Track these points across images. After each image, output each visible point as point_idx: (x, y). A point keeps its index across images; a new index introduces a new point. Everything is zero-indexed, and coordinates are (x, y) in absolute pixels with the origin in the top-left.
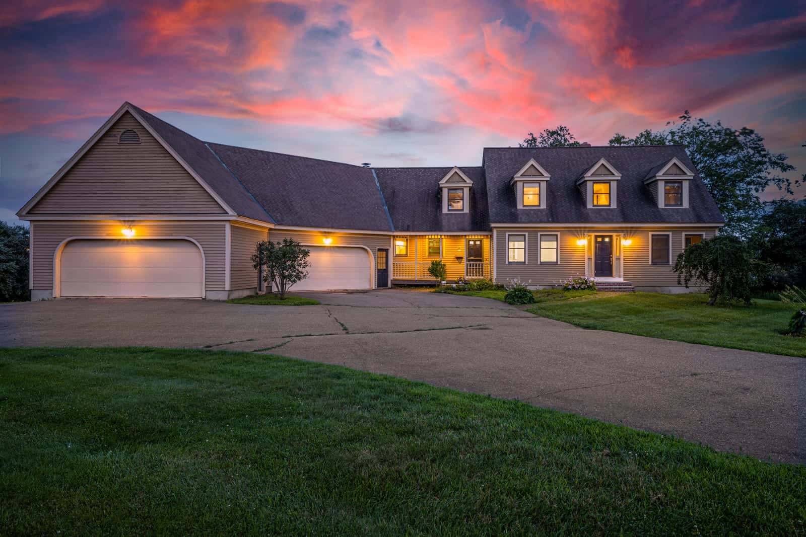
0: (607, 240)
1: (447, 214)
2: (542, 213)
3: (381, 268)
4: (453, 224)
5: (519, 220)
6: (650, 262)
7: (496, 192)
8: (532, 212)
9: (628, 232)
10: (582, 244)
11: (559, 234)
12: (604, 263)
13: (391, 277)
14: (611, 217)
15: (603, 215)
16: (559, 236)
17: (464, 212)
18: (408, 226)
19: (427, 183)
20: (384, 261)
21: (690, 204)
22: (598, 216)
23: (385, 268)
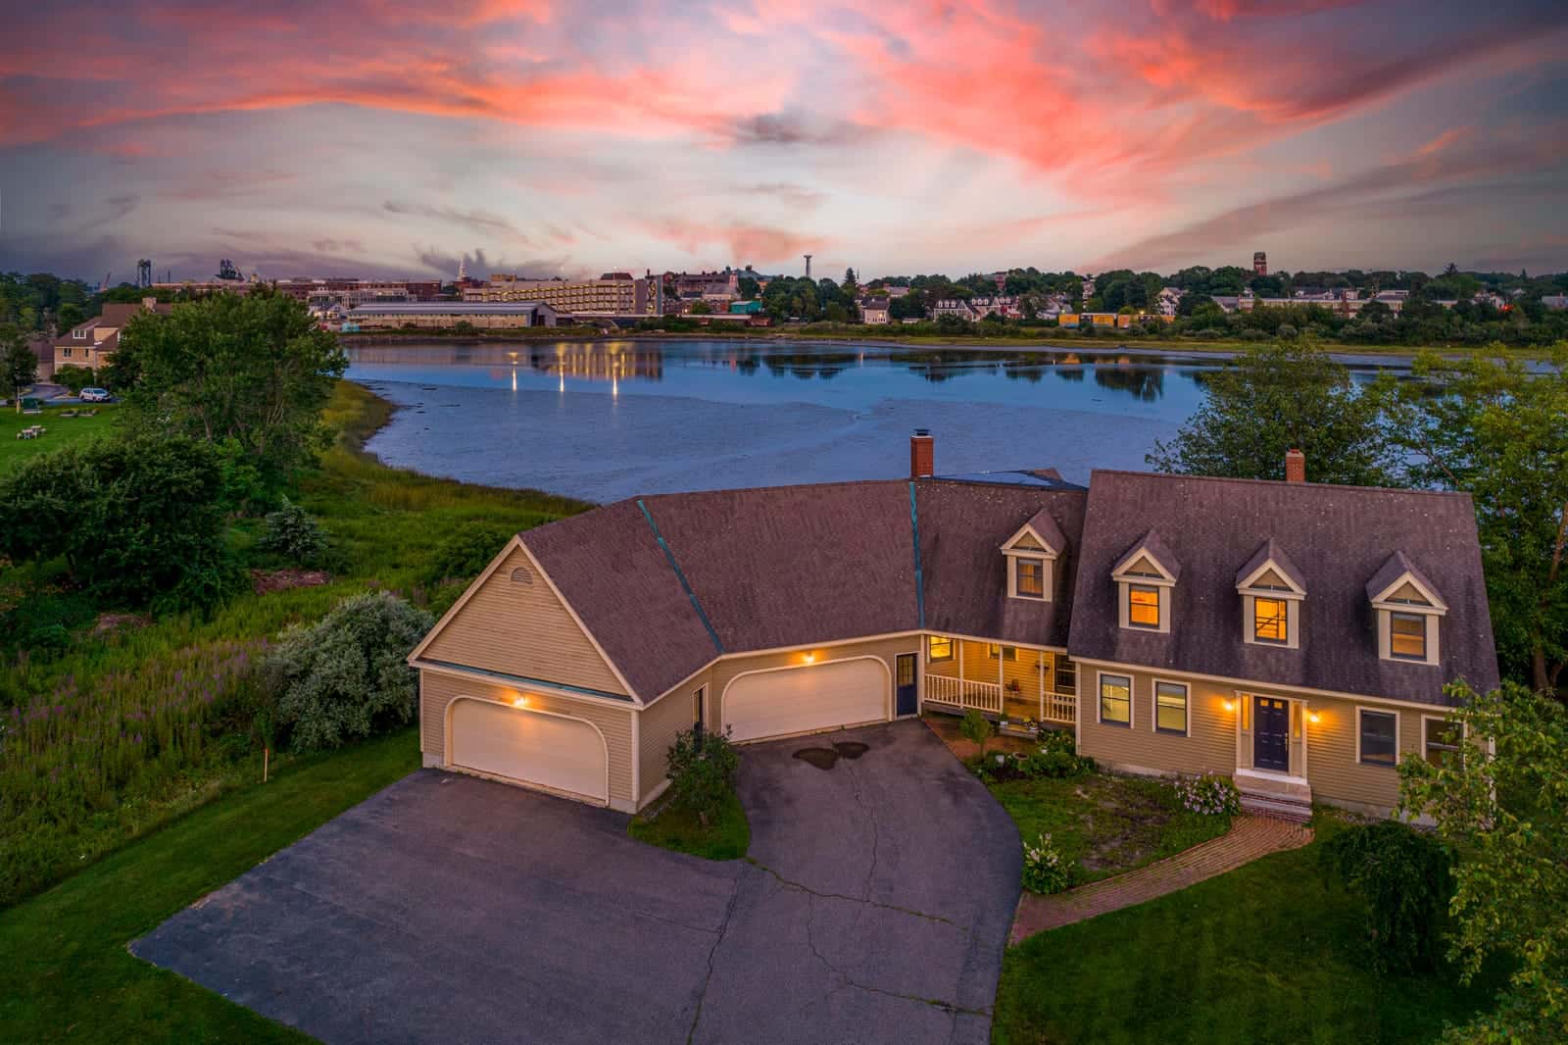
0: (1278, 705)
1: (1015, 601)
2: (1160, 641)
3: (906, 683)
4: (1021, 623)
5: (1117, 657)
6: (1358, 760)
7: (1092, 582)
8: (1143, 639)
9: (1316, 703)
10: (1233, 708)
11: (1189, 685)
12: (1272, 746)
13: (922, 698)
14: (1282, 668)
15: (1270, 661)
16: (1189, 689)
17: (1044, 600)
18: (948, 621)
19: (993, 523)
20: (911, 672)
21: (1440, 659)
22: (1259, 663)
23: (911, 682)
